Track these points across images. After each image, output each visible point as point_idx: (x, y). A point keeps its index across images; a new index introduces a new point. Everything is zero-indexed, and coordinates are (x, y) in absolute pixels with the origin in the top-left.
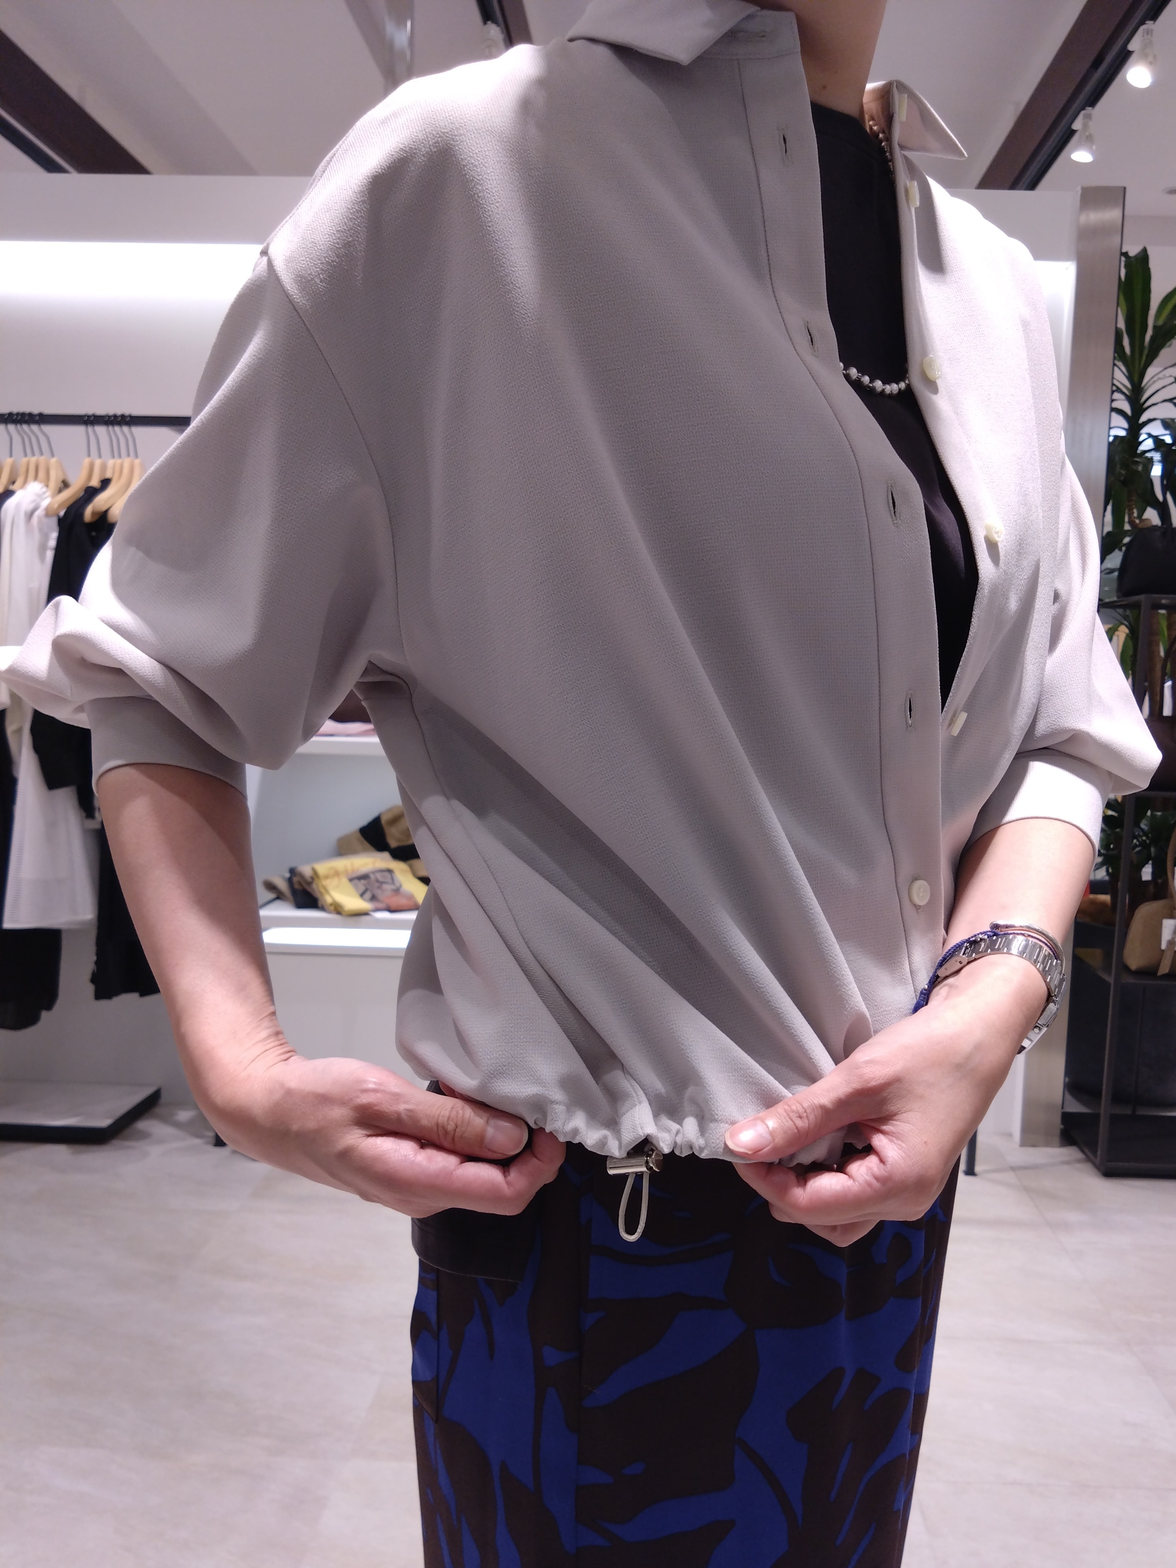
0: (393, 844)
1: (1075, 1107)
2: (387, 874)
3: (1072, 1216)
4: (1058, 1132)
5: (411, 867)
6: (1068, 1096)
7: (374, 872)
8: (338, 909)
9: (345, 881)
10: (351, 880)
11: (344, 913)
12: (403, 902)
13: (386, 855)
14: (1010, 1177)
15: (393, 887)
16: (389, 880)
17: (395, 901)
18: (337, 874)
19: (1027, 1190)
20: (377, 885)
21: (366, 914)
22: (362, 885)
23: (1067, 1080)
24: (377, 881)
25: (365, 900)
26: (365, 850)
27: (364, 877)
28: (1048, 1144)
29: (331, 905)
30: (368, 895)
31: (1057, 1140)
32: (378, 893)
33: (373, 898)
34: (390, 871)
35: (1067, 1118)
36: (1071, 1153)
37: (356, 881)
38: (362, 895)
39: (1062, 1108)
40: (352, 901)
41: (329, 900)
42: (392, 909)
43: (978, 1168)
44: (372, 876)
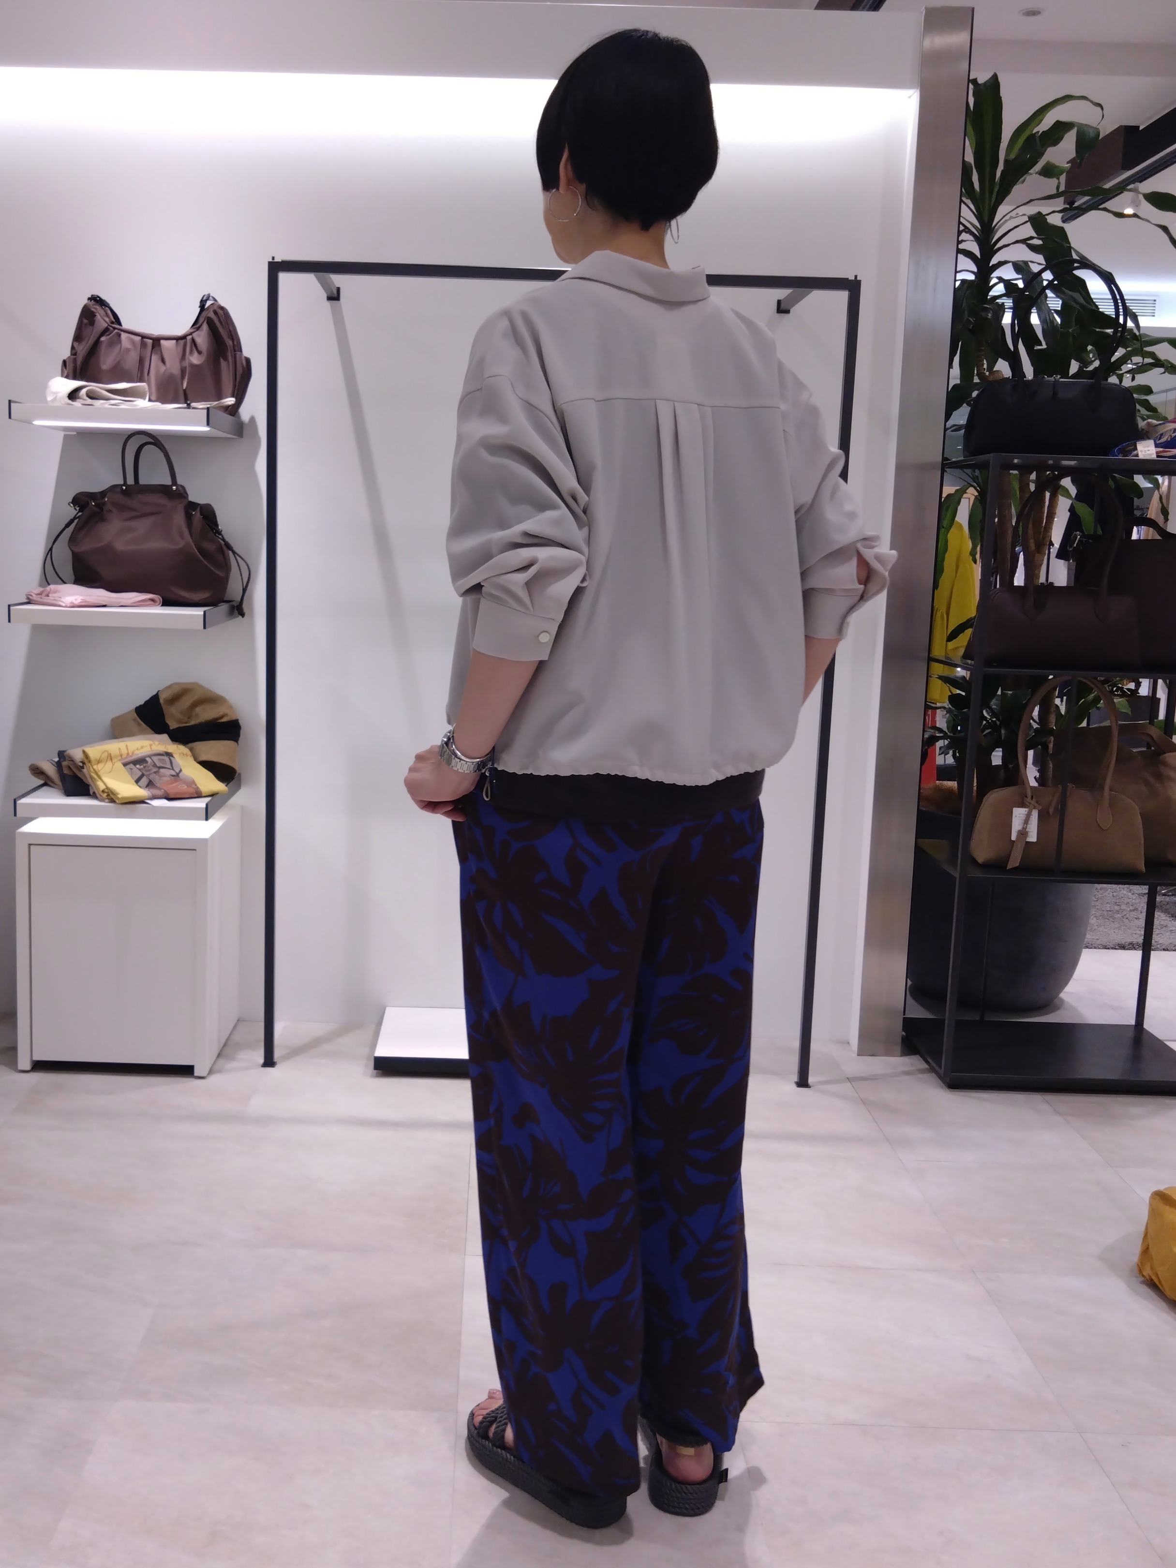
0: (173, 725)
1: (918, 1012)
2: (166, 758)
3: (913, 1132)
4: (899, 1040)
5: (191, 750)
6: (910, 1000)
7: (150, 756)
8: (111, 797)
9: (119, 765)
10: (125, 765)
11: (117, 801)
12: (183, 788)
13: (165, 737)
14: (847, 1088)
15: (173, 773)
16: (170, 767)
17: (173, 789)
18: (110, 758)
19: (864, 1102)
20: (155, 770)
21: (143, 802)
22: (137, 770)
23: (909, 982)
24: (155, 765)
25: (140, 787)
26: (142, 732)
27: (141, 761)
28: (888, 1054)
29: (103, 791)
30: (144, 781)
31: (898, 1049)
32: (155, 778)
33: (150, 784)
34: (169, 755)
35: (908, 1024)
36: (915, 1062)
37: (131, 766)
38: (137, 781)
39: (904, 1014)
40: (127, 788)
41: (102, 787)
42: (171, 797)
43: (811, 1080)
44: (148, 759)
